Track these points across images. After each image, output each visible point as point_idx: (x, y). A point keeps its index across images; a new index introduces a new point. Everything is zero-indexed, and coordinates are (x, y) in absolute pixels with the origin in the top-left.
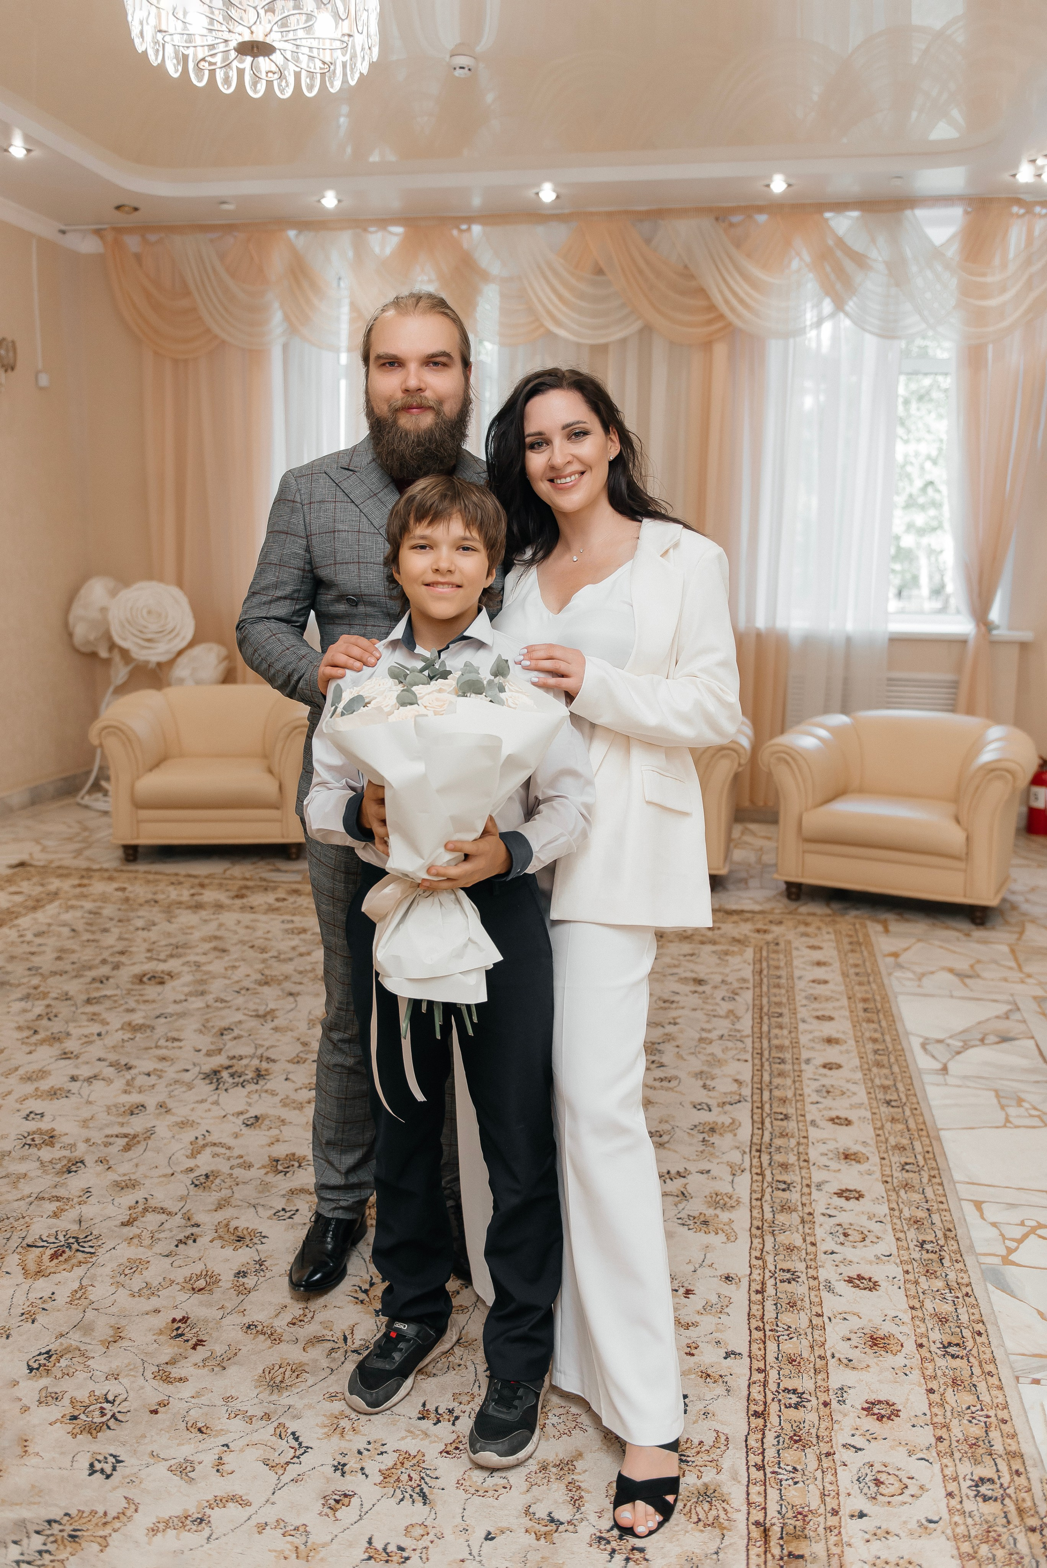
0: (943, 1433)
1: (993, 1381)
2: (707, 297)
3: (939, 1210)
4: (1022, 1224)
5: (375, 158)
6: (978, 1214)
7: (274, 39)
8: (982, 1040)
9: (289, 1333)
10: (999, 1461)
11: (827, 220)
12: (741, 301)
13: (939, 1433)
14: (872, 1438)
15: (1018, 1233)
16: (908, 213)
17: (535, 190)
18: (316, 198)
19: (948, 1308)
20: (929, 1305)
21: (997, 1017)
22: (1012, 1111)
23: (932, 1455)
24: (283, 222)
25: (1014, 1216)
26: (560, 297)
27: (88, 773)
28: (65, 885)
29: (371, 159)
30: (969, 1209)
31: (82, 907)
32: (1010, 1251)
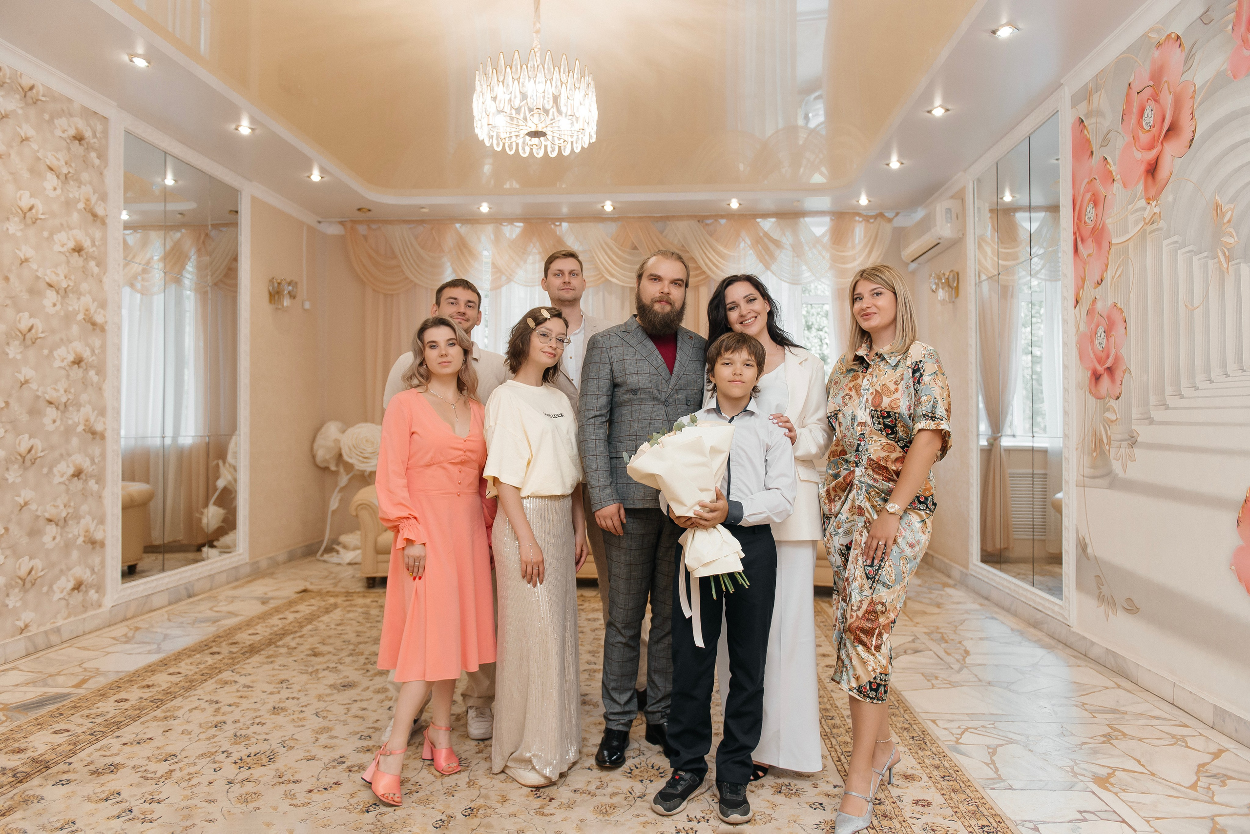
0: (956, 809)
1: (972, 788)
2: (696, 262)
3: (915, 724)
4: (959, 727)
5: (507, 186)
6: (935, 725)
7: (548, 131)
8: (905, 652)
9: (598, 792)
10: (988, 818)
11: (758, 223)
12: (714, 264)
13: (955, 810)
14: (923, 814)
15: (959, 731)
16: (801, 219)
17: (602, 205)
18: (477, 206)
19: (937, 762)
20: (927, 761)
21: (909, 642)
22: (934, 682)
23: (955, 818)
24: (454, 219)
25: (956, 725)
26: (613, 261)
27: (322, 542)
28: (340, 600)
29: (505, 187)
30: (930, 724)
31: (356, 611)
32: (958, 739)
